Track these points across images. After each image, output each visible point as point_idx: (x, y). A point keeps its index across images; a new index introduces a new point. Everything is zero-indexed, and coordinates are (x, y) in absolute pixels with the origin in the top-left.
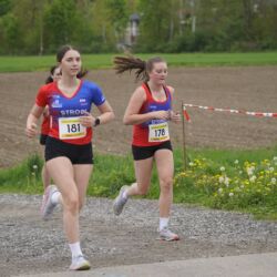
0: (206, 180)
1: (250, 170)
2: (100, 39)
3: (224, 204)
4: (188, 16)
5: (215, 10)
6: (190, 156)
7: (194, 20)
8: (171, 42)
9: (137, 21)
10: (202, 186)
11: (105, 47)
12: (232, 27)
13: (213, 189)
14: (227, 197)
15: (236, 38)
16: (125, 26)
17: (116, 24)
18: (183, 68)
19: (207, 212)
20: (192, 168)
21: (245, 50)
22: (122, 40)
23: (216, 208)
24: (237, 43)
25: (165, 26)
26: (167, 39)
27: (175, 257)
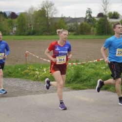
0: (32, 72)
1: (45, 70)
2: (5, 31)
3: (37, 79)
4: (31, 25)
5: (38, 23)
6: (28, 66)
7: (32, 26)
8: (26, 33)
9: (16, 27)
10: (31, 74)
11: (7, 34)
12: (43, 29)
13: (34, 75)
14: (38, 78)
15: (44, 31)
16: (13, 28)
17: (10, 27)
18: (29, 40)
19: (32, 82)
20: (28, 69)
21: (47, 35)
22: (12, 32)
23: (35, 81)
24: (44, 33)
25: (24, 28)
26: (25, 32)
27: (21, 95)
